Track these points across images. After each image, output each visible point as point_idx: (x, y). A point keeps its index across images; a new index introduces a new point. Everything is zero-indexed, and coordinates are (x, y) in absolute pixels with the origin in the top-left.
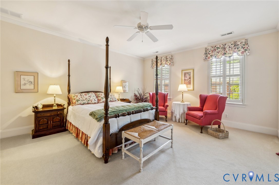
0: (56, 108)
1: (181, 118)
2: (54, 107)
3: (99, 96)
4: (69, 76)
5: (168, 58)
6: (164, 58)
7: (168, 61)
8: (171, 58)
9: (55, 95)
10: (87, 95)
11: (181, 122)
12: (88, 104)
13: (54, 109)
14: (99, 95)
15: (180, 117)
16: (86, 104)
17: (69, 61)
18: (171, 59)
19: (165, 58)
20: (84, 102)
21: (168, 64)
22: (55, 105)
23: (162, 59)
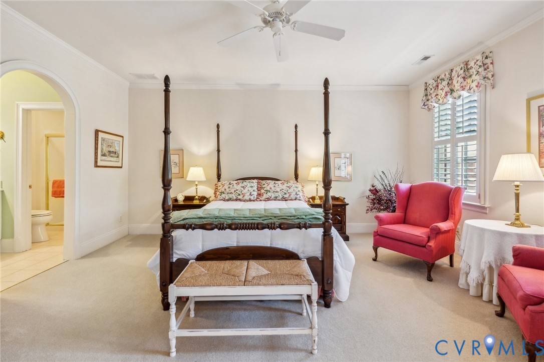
0: (198, 203)
1: (486, 283)
2: (195, 201)
3: (264, 186)
4: (219, 151)
5: (471, 67)
6: (458, 69)
7: (474, 77)
8: (481, 64)
9: (197, 183)
10: (241, 185)
11: (485, 297)
12: (237, 200)
13: (195, 203)
14: (264, 184)
15: (484, 279)
16: (233, 200)
17: (218, 126)
18: (480, 66)
19: (461, 69)
20: (231, 196)
21: (474, 85)
22: (197, 197)
23: (453, 74)
